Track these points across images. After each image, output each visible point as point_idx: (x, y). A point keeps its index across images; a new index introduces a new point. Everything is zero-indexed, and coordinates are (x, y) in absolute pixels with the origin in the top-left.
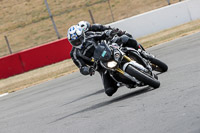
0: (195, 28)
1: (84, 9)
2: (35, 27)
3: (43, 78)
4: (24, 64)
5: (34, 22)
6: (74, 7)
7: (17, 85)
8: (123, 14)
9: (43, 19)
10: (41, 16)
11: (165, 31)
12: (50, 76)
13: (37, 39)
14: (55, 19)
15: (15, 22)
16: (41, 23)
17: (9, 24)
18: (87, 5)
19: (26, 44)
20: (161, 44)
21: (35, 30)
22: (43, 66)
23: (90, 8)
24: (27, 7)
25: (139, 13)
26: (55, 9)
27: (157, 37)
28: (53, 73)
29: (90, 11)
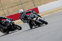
1: (32, 2)
2: (16, 7)
5: (16, 5)
6: (29, 1)
8: (44, 3)
9: (19, 5)
10: (18, 4)
11: (57, 8)
13: (17, 11)
14: (23, 5)
15: (11, 6)
16: (18, 6)
19: (14, 12)
20: (56, 12)
23: (33, 1)
24: (14, 1)
25: (49, 3)
26: (23, 2)
27: (54, 10)
29: (33, 2)
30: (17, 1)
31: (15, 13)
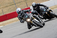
0: (56, 7)
2: (10, 7)
3: (13, 21)
4: (7, 18)
5: (10, 5)
6: (22, 1)
7: (6, 24)
9: (13, 5)
12: (15, 21)
13: (11, 10)
14: (16, 5)
15: (5, 6)
17: (3, 6)
18: (25, 1)
21: (10, 8)
22: (13, 18)
24: (8, 1)
26: (16, 2)
28: (16, 20)
29: (26, 2)
30: (11, 1)
31: (9, 13)
